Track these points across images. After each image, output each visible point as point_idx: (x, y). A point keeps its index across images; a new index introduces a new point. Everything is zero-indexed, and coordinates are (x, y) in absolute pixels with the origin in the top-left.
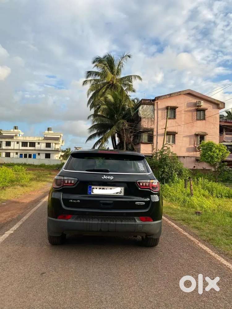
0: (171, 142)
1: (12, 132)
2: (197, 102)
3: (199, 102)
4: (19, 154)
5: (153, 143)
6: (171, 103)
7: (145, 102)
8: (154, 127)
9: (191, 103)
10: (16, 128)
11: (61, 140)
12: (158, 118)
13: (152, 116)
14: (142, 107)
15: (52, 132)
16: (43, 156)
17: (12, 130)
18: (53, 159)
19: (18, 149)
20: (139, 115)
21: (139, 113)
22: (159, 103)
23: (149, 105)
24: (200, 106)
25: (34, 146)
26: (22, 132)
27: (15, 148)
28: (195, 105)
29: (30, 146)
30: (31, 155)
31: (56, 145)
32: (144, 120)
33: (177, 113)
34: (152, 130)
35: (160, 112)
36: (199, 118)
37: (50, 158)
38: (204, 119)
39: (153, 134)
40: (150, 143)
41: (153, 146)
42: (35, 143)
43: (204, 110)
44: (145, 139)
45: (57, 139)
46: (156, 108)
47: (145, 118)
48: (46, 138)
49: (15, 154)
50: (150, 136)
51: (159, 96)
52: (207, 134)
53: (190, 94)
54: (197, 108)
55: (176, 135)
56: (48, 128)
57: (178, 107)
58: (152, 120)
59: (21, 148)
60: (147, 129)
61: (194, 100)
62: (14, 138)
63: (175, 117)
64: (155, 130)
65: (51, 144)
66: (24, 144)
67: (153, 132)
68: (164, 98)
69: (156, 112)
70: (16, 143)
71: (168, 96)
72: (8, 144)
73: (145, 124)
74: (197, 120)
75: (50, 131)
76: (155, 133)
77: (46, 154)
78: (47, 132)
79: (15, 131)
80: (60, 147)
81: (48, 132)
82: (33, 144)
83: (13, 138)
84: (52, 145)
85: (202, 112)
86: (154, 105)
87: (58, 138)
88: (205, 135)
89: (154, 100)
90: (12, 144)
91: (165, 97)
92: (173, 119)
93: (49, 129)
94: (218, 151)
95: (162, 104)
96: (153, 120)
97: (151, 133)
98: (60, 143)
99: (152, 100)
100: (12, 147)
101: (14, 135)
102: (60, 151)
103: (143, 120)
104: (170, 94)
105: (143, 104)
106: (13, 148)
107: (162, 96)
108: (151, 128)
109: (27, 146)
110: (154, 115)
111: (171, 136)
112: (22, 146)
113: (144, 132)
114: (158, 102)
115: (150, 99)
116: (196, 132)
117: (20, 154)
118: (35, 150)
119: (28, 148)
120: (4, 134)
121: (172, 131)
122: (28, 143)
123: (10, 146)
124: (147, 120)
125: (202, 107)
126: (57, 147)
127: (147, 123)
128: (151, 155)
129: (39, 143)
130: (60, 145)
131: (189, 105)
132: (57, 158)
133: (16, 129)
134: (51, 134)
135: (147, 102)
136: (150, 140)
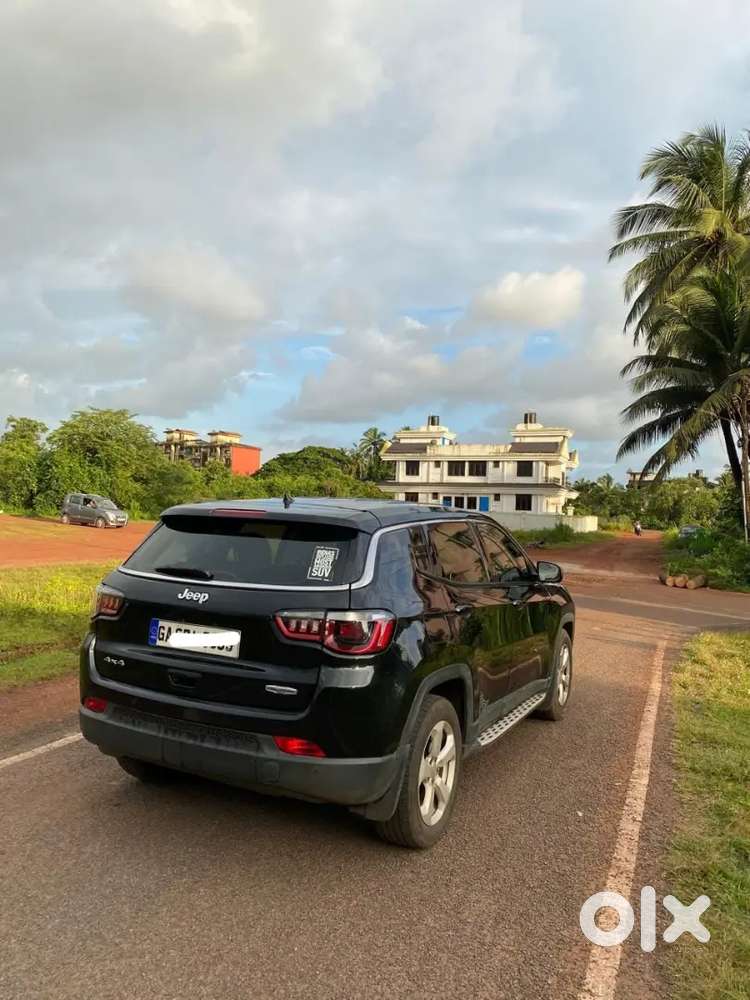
1: (422, 432)
4: (441, 498)
10: (433, 421)
11: (565, 451)
15: (538, 426)
16: (508, 503)
17: (424, 429)
18: (539, 513)
19: (439, 481)
25: (484, 473)
26: (450, 431)
27: (431, 481)
29: (471, 474)
30: (475, 499)
31: (551, 468)
37: (529, 509)
42: (485, 462)
45: (554, 448)
48: (518, 448)
49: (430, 496)
56: (526, 415)
59: (447, 479)
62: (428, 450)
65: (534, 464)
66: (456, 468)
70: (432, 464)
72: (413, 468)
75: (533, 425)
77: (519, 497)
78: (521, 427)
79: (433, 428)
80: (563, 474)
81: (526, 427)
82: (479, 468)
83: (425, 450)
84: (538, 466)
87: (557, 443)
90: (423, 468)
93: (528, 418)
98: (561, 459)
100: (421, 478)
101: (429, 441)
102: (560, 487)
106: (425, 481)
109: (463, 474)
112: (450, 474)
117: (445, 498)
118: (486, 485)
119: (467, 479)
120: (402, 441)
122: (467, 464)
123: (418, 474)
126: (554, 473)
129: (496, 464)
130: (563, 468)
132: (552, 510)
133: (433, 424)
134: (533, 433)
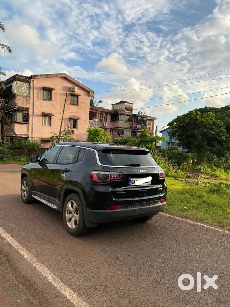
0: (47, 124)
2: (72, 87)
3: (74, 87)
5: (28, 124)
6: (48, 84)
7: (20, 78)
8: (30, 106)
9: (66, 87)
12: (34, 97)
13: (27, 95)
14: (17, 84)
20: (13, 91)
21: (12, 89)
22: (35, 82)
23: (25, 82)
24: (74, 91)
28: (70, 89)
32: (19, 98)
33: (53, 95)
34: (28, 110)
35: (36, 91)
36: (72, 103)
38: (77, 104)
39: (28, 114)
40: (25, 124)
41: (28, 127)
43: (77, 96)
44: (19, 119)
46: (32, 87)
47: (19, 95)
50: (26, 116)
51: (36, 75)
52: (80, 119)
53: (66, 78)
54: (71, 93)
55: (52, 117)
57: (54, 89)
58: (27, 98)
60: (22, 108)
61: (69, 85)
63: (50, 99)
64: (31, 109)
67: (28, 111)
68: (40, 78)
69: (31, 90)
71: (45, 77)
73: (20, 102)
74: (71, 104)
76: (30, 113)
85: (75, 97)
86: (29, 83)
88: (77, 120)
89: (30, 78)
91: (42, 77)
92: (49, 101)
94: (103, 136)
95: (38, 84)
96: (29, 99)
97: (26, 113)
99: (27, 77)
103: (17, 98)
104: (47, 75)
105: (17, 80)
107: (39, 75)
108: (26, 107)
110: (30, 94)
111: (47, 118)
113: (18, 111)
114: (33, 81)
115: (25, 76)
116: (70, 116)
121: (48, 112)
124: (22, 98)
125: (75, 92)
127: (22, 101)
128: (26, 136)
131: (64, 88)
135: (22, 78)
136: (26, 120)
